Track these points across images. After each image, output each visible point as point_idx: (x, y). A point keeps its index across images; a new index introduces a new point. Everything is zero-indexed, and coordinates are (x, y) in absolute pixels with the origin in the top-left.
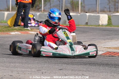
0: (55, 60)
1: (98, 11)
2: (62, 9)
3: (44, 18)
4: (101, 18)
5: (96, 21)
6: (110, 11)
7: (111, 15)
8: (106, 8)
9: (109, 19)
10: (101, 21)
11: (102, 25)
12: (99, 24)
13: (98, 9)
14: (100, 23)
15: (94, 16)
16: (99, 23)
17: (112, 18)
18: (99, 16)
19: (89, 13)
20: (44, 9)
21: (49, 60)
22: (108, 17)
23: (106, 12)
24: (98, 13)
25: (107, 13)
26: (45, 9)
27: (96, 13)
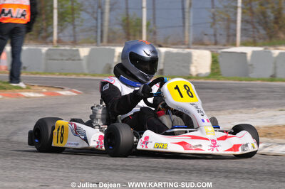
0: (84, 161)
1: (187, 43)
2: (102, 36)
3: (58, 60)
4: (194, 58)
5: (183, 66)
6: (216, 43)
7: (220, 51)
8: (206, 35)
9: (215, 61)
10: (196, 67)
11: (197, 75)
12: (190, 74)
13: (189, 36)
14: (193, 71)
15: (177, 54)
16: (189, 70)
17: (220, 59)
18: (189, 56)
19: (166, 47)
20: (58, 37)
21: (68, 160)
22: (213, 57)
23: (207, 45)
24: (189, 48)
25: (209, 47)
26: (62, 38)
27: (183, 46)
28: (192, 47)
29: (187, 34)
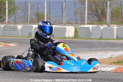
0: (21, 74)
1: (64, 23)
2: (27, 20)
3: (8, 30)
4: (67, 30)
5: (63, 33)
6: (76, 23)
7: (78, 27)
8: (72, 20)
9: (76, 31)
10: (68, 33)
11: (68, 37)
12: (66, 37)
13: (65, 20)
14: (67, 35)
15: (60, 28)
16: (65, 35)
17: (78, 30)
18: (65, 29)
19: (55, 25)
20: (8, 21)
21: (13, 74)
22: (75, 29)
23: (72, 24)
24: (65, 25)
25: (73, 25)
26: (10, 21)
27: (62, 25)
28: (66, 25)
29: (64, 19)
